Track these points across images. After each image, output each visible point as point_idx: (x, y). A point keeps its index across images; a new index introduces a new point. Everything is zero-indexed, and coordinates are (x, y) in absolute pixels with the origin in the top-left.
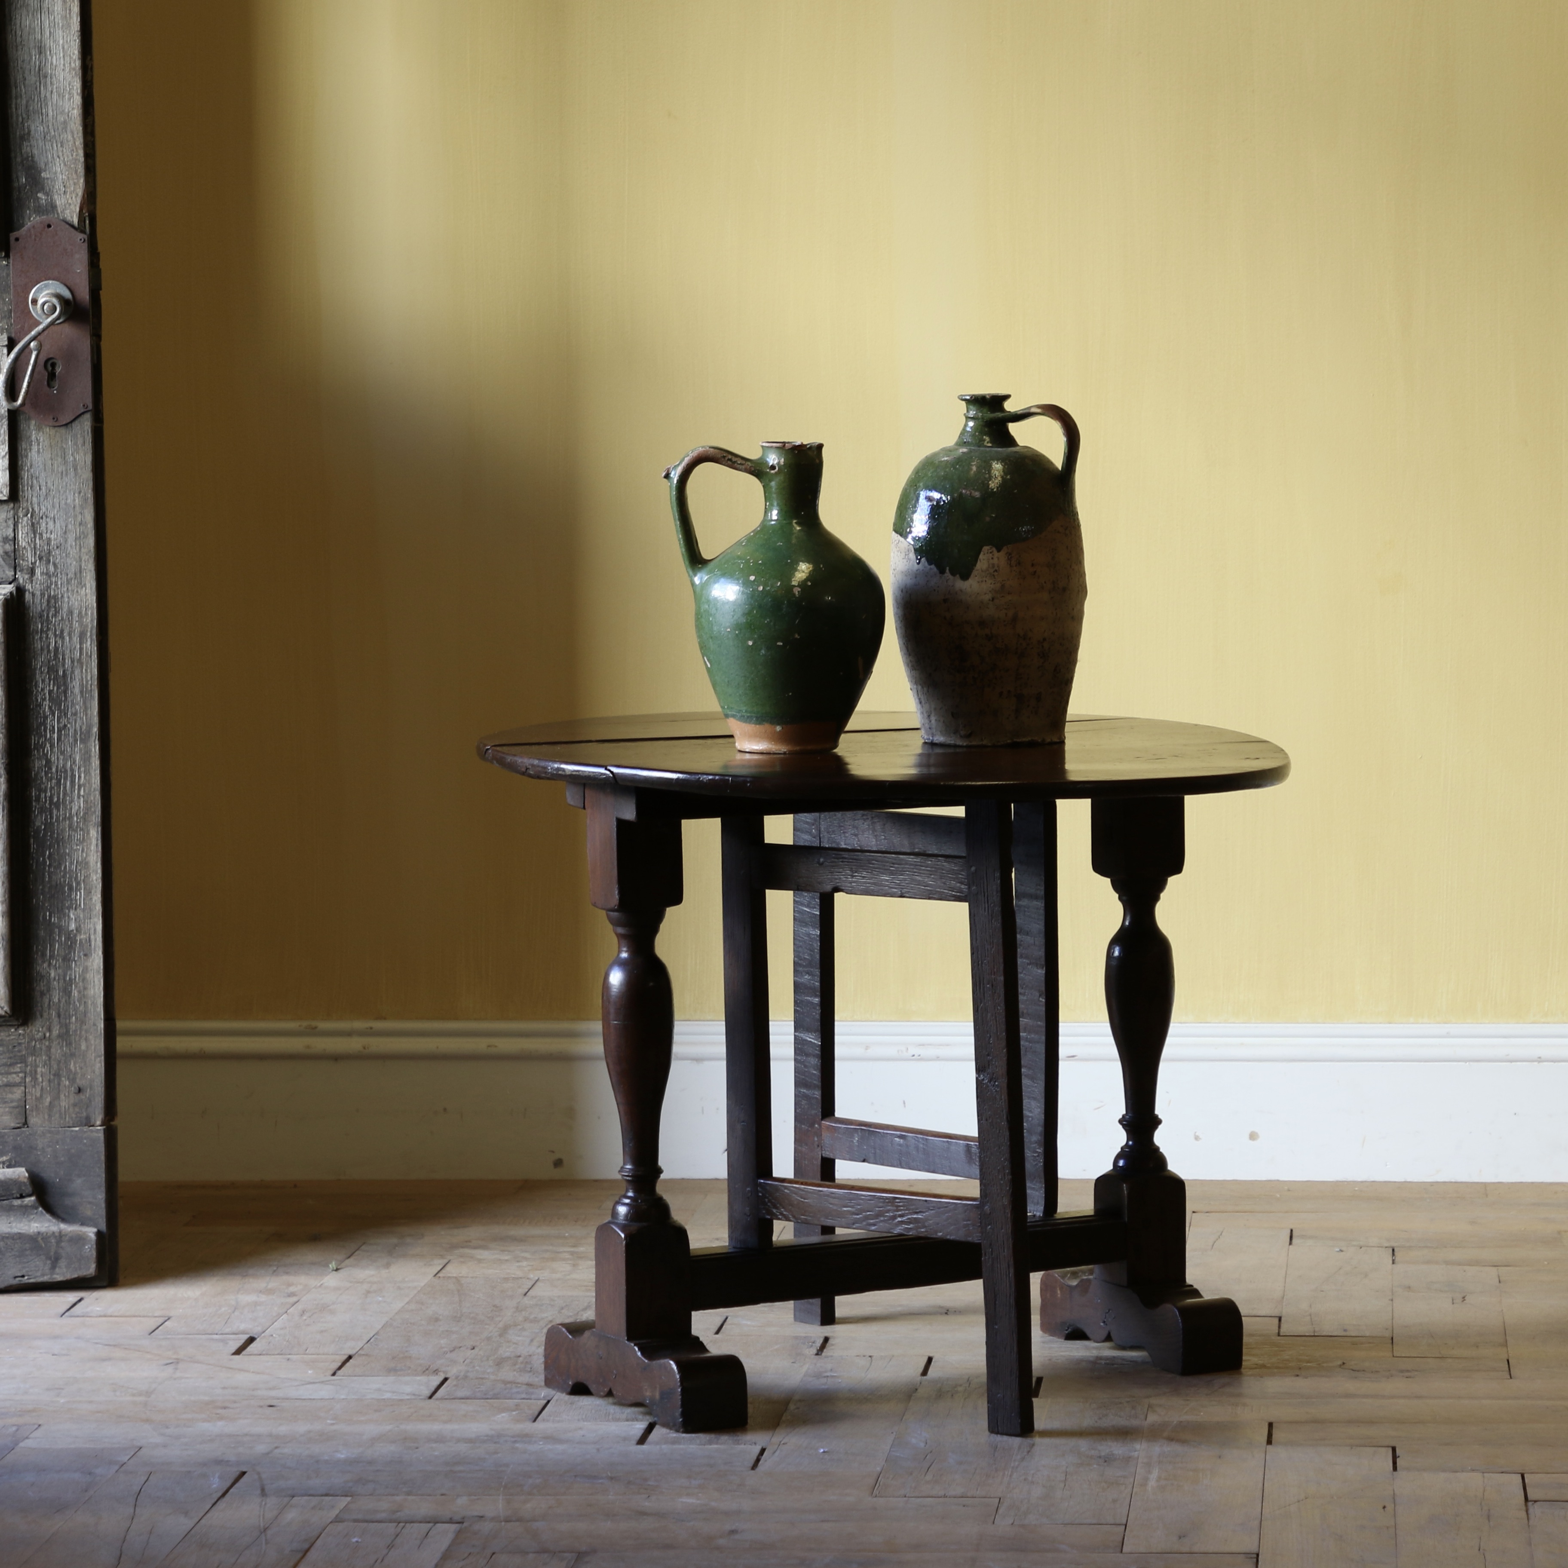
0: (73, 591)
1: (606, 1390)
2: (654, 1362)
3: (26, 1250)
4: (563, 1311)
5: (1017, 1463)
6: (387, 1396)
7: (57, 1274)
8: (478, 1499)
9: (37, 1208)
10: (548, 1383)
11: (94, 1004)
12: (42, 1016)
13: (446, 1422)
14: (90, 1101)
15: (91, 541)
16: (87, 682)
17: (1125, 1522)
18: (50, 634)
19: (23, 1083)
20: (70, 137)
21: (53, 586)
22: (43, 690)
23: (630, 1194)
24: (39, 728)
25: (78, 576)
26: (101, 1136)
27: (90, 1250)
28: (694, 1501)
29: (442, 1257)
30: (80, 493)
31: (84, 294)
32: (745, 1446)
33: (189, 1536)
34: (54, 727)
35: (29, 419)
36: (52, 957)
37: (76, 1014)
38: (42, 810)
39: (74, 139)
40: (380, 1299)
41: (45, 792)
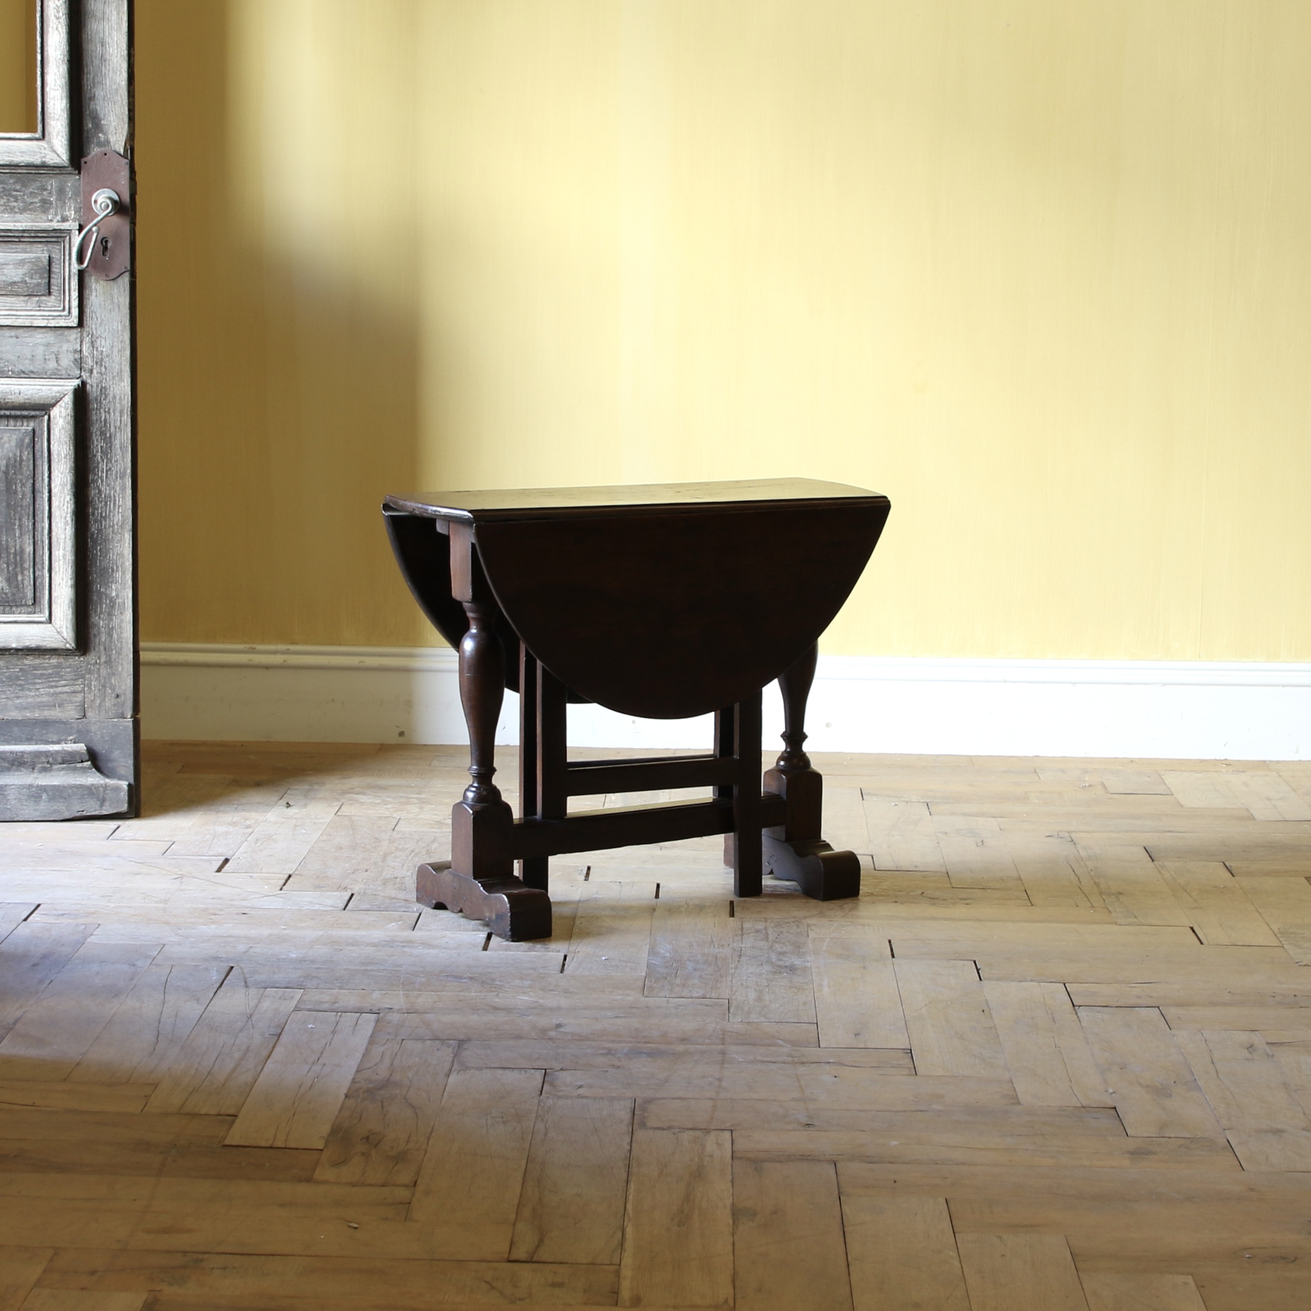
0: (116, 384)
1: (459, 909)
2: (492, 895)
3: (85, 795)
4: (419, 843)
5: (733, 970)
6: (317, 907)
7: (104, 810)
8: (386, 994)
9: (91, 769)
10: (419, 900)
11: (127, 643)
12: (94, 650)
13: (357, 929)
14: (124, 703)
15: (128, 353)
16: (124, 441)
17: (816, 1022)
18: (102, 411)
19: (83, 691)
20: (119, 99)
21: (104, 381)
22: (97, 446)
23: (476, 785)
24: (94, 470)
25: (120, 374)
26: (131, 724)
27: (124, 795)
28: (528, 998)
29: (338, 800)
30: (121, 322)
31: (126, 198)
32: (553, 953)
33: (201, 1019)
34: (103, 469)
35: (91, 276)
36: (101, 613)
37: (115, 649)
38: (96, 521)
39: (122, 100)
40: (304, 831)
41: (98, 510)
